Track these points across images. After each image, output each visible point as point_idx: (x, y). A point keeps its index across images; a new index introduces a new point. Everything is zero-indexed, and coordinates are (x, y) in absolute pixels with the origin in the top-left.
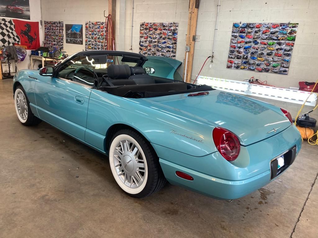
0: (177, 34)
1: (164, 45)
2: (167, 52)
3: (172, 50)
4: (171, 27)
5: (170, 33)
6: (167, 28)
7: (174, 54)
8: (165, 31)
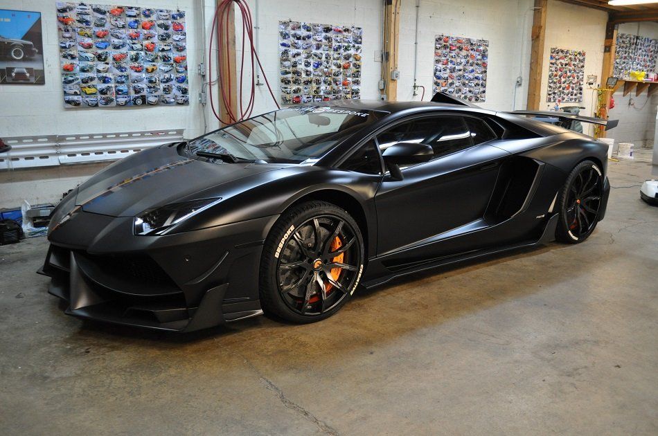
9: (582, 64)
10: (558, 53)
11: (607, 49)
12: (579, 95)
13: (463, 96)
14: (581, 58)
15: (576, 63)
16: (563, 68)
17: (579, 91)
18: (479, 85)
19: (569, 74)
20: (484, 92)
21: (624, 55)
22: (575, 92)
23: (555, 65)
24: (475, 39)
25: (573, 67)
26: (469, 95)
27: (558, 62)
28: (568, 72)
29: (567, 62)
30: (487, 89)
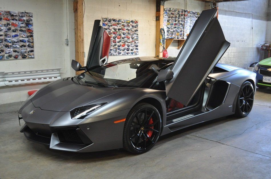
0: (32, 25)
1: (15, 39)
2: (21, 47)
3: (27, 44)
4: (22, 16)
5: (22, 24)
6: (17, 18)
7: (32, 49)
8: (14, 22)
9: (135, 29)
10: (110, 21)
11: (158, 18)
12: (135, 50)
13: (6, 55)
14: (134, 25)
15: (129, 28)
16: (117, 32)
17: (135, 48)
18: (25, 46)
19: (123, 36)
20: (32, 51)
21: (174, 22)
22: (131, 48)
23: (108, 30)
24: (17, 12)
25: (126, 31)
26: (14, 54)
27: (111, 28)
28: (122, 35)
29: (121, 28)
30: (35, 49)
